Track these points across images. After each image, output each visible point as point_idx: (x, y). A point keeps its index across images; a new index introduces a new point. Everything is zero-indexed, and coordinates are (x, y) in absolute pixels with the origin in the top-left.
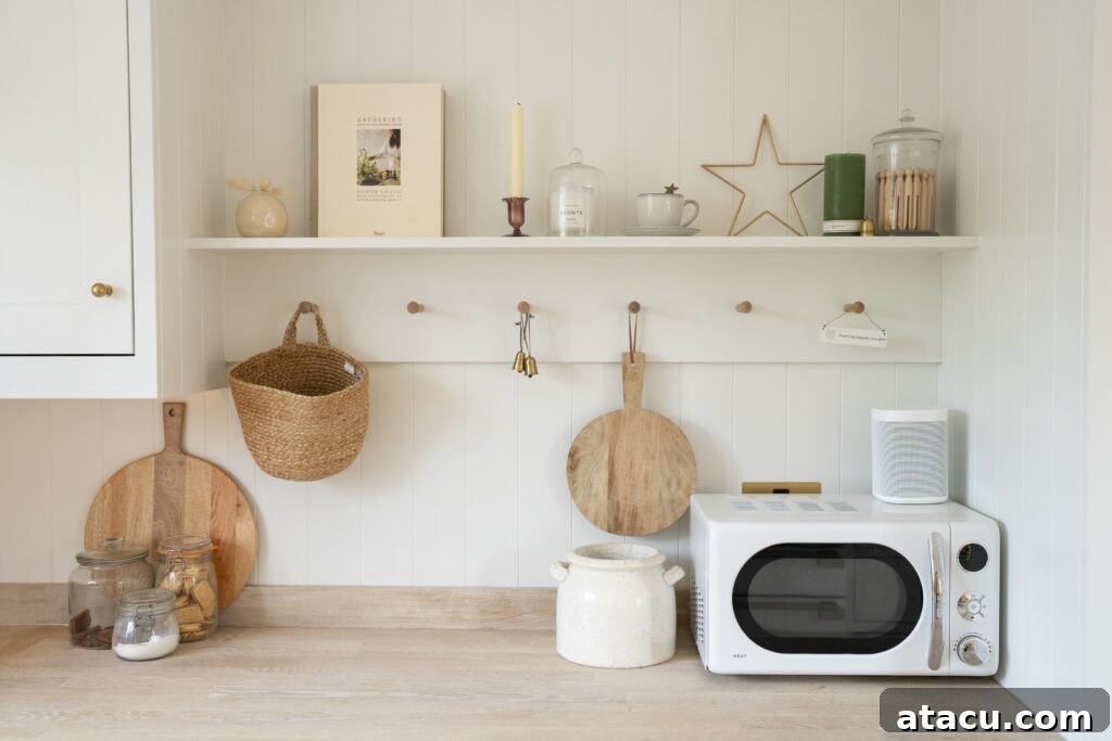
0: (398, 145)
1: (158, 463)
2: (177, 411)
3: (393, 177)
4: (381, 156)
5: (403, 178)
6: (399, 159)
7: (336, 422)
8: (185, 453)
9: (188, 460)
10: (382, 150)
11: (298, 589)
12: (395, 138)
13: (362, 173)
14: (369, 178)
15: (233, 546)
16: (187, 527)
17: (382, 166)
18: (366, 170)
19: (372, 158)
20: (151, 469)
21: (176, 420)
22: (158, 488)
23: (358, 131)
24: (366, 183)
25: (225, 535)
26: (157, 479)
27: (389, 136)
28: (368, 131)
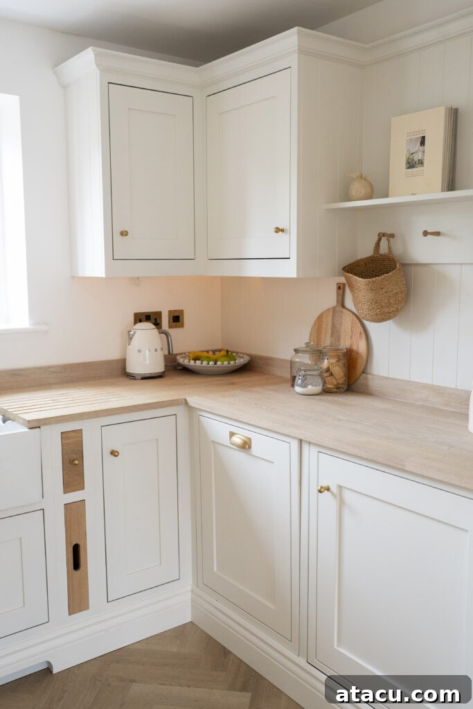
0: (424, 145)
1: (333, 311)
2: (342, 287)
3: (421, 162)
4: (416, 152)
5: (425, 163)
6: (424, 152)
7: (381, 293)
8: (343, 306)
9: (344, 310)
10: (417, 149)
11: (383, 378)
12: (423, 142)
13: (408, 162)
14: (411, 165)
15: (357, 353)
16: (342, 341)
17: (417, 157)
18: (410, 160)
19: (412, 154)
20: (331, 314)
21: (341, 291)
22: (333, 323)
23: (407, 140)
24: (409, 168)
25: (355, 348)
26: (333, 318)
27: (420, 140)
28: (411, 139)
